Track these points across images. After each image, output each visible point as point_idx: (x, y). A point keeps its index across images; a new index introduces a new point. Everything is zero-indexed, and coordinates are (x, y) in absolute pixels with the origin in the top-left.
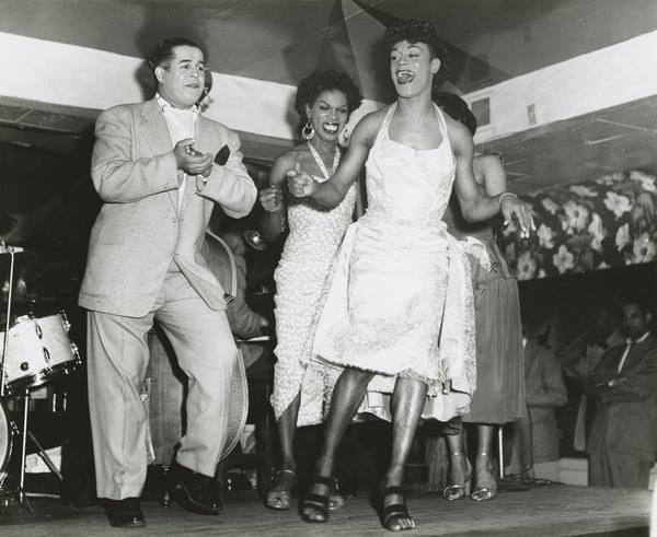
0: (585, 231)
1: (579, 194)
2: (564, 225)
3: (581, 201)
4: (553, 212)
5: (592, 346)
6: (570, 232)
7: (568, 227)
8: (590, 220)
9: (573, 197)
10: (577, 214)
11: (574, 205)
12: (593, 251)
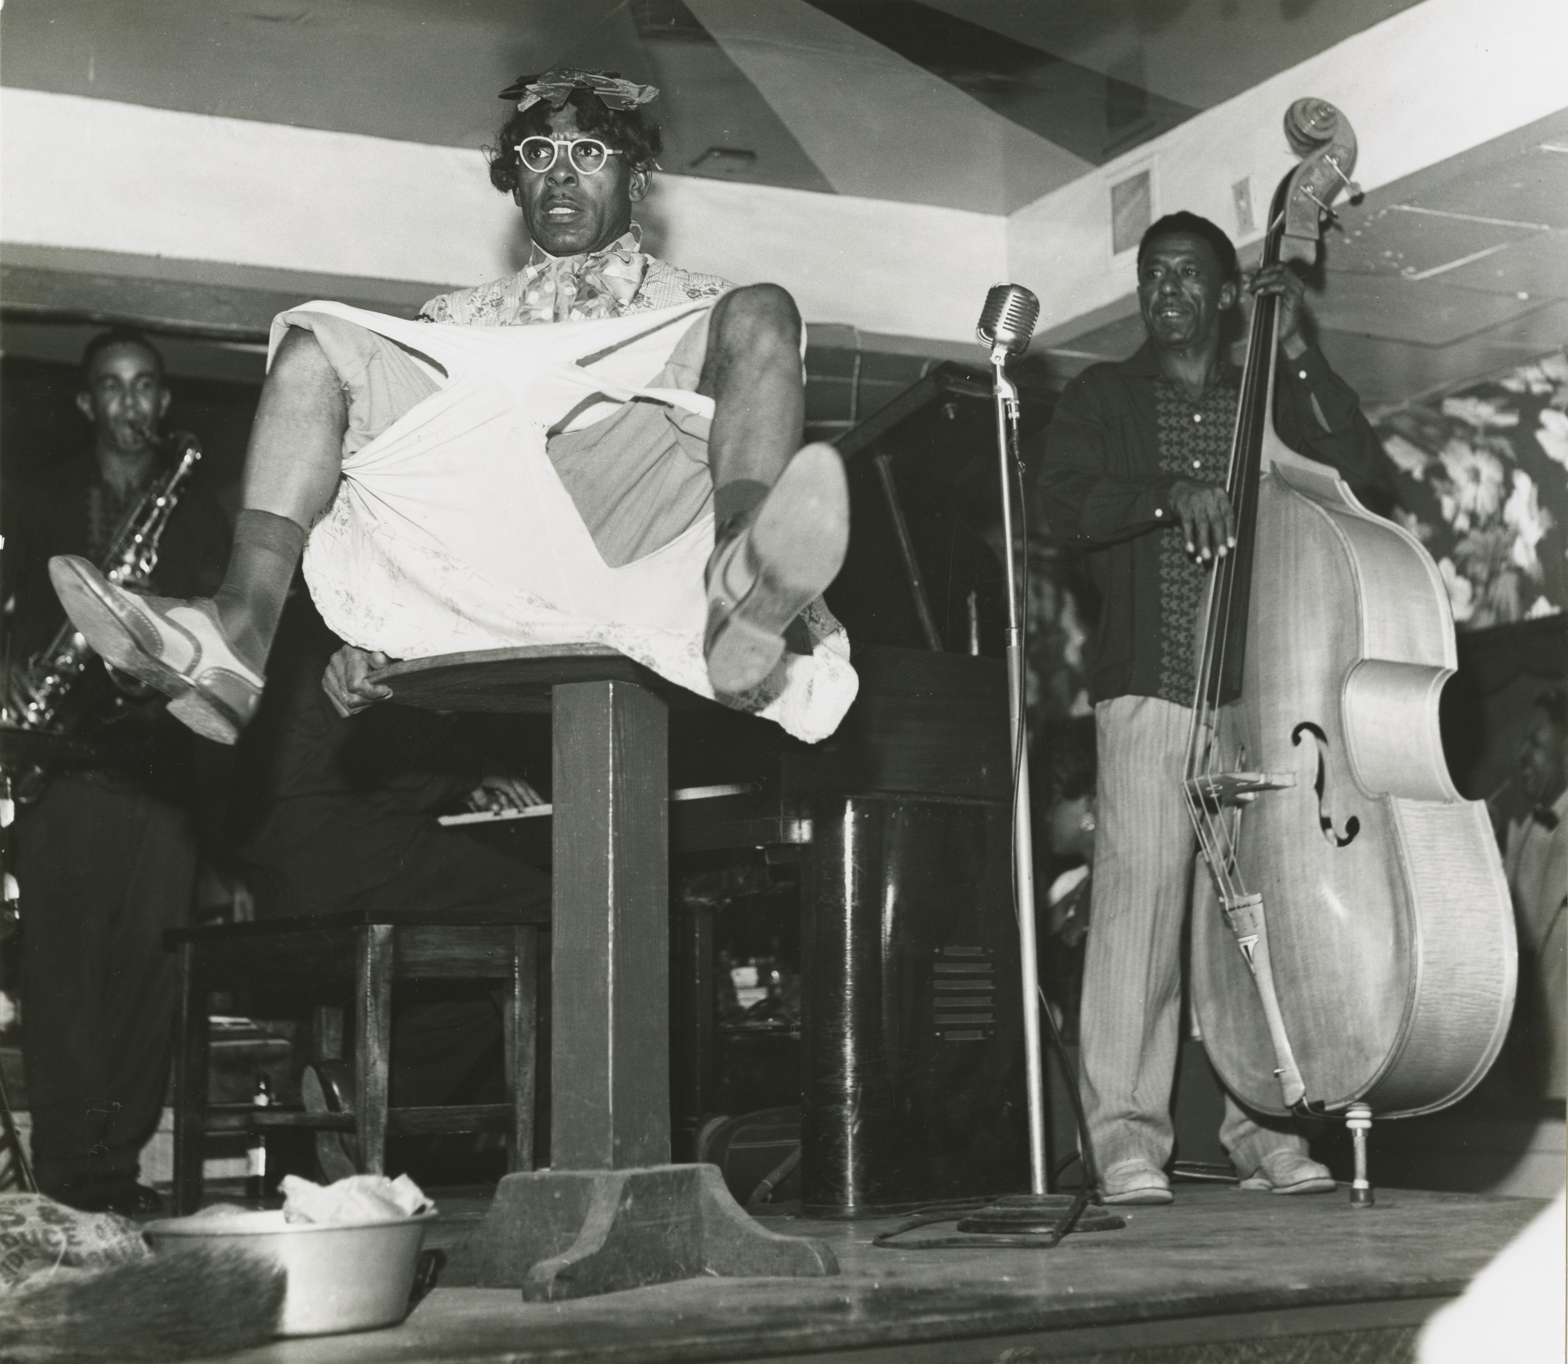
0: (1497, 520)
1: (1472, 421)
2: (1448, 506)
3: (1479, 439)
4: (1418, 474)
5: (1520, 822)
6: (1462, 523)
7: (1457, 510)
8: (1508, 487)
9: (1459, 432)
10: (1475, 475)
11: (1464, 450)
12: (1519, 570)
